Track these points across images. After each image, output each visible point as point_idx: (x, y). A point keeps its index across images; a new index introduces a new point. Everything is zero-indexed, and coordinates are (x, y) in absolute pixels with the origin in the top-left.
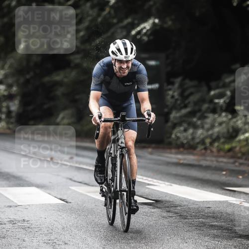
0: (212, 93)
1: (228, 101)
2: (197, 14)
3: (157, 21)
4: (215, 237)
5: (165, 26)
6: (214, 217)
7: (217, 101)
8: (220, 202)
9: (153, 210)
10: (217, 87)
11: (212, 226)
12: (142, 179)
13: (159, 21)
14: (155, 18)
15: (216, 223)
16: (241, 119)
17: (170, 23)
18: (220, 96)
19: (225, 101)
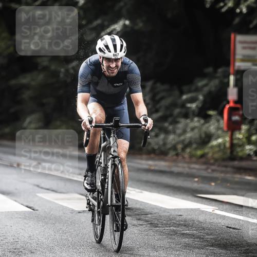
0: (184, 97)
1: (200, 105)
2: (169, 15)
3: (127, 22)
4: (187, 245)
5: (136, 28)
6: (185, 226)
7: (189, 105)
8: (192, 210)
10: (189, 91)
11: (183, 234)
13: (130, 23)
14: (126, 19)
15: (188, 232)
16: (214, 124)
17: (141, 25)
18: (192, 100)
19: (197, 106)
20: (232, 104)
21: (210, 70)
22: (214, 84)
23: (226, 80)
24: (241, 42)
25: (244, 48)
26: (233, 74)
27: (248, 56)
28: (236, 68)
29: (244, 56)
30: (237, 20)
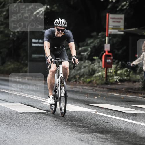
0: (80, 49)
1: (89, 54)
2: (72, 3)
3: (48, 7)
4: (81, 132)
5: (53, 10)
6: (80, 121)
7: (83, 54)
8: (84, 112)
9: (45, 117)
10: (83, 46)
11: (79, 126)
12: (39, 98)
13: (50, 7)
14: (48, 5)
15: (82, 124)
16: (97, 64)
17: (56, 8)
18: (85, 51)
19: (87, 54)
20: (107, 53)
21: (95, 34)
22: (97, 42)
23: (104, 40)
24: (112, 18)
25: (114, 22)
26: (107, 37)
27: (116, 26)
28: (109, 33)
29: (113, 26)
30: (110, 6)
